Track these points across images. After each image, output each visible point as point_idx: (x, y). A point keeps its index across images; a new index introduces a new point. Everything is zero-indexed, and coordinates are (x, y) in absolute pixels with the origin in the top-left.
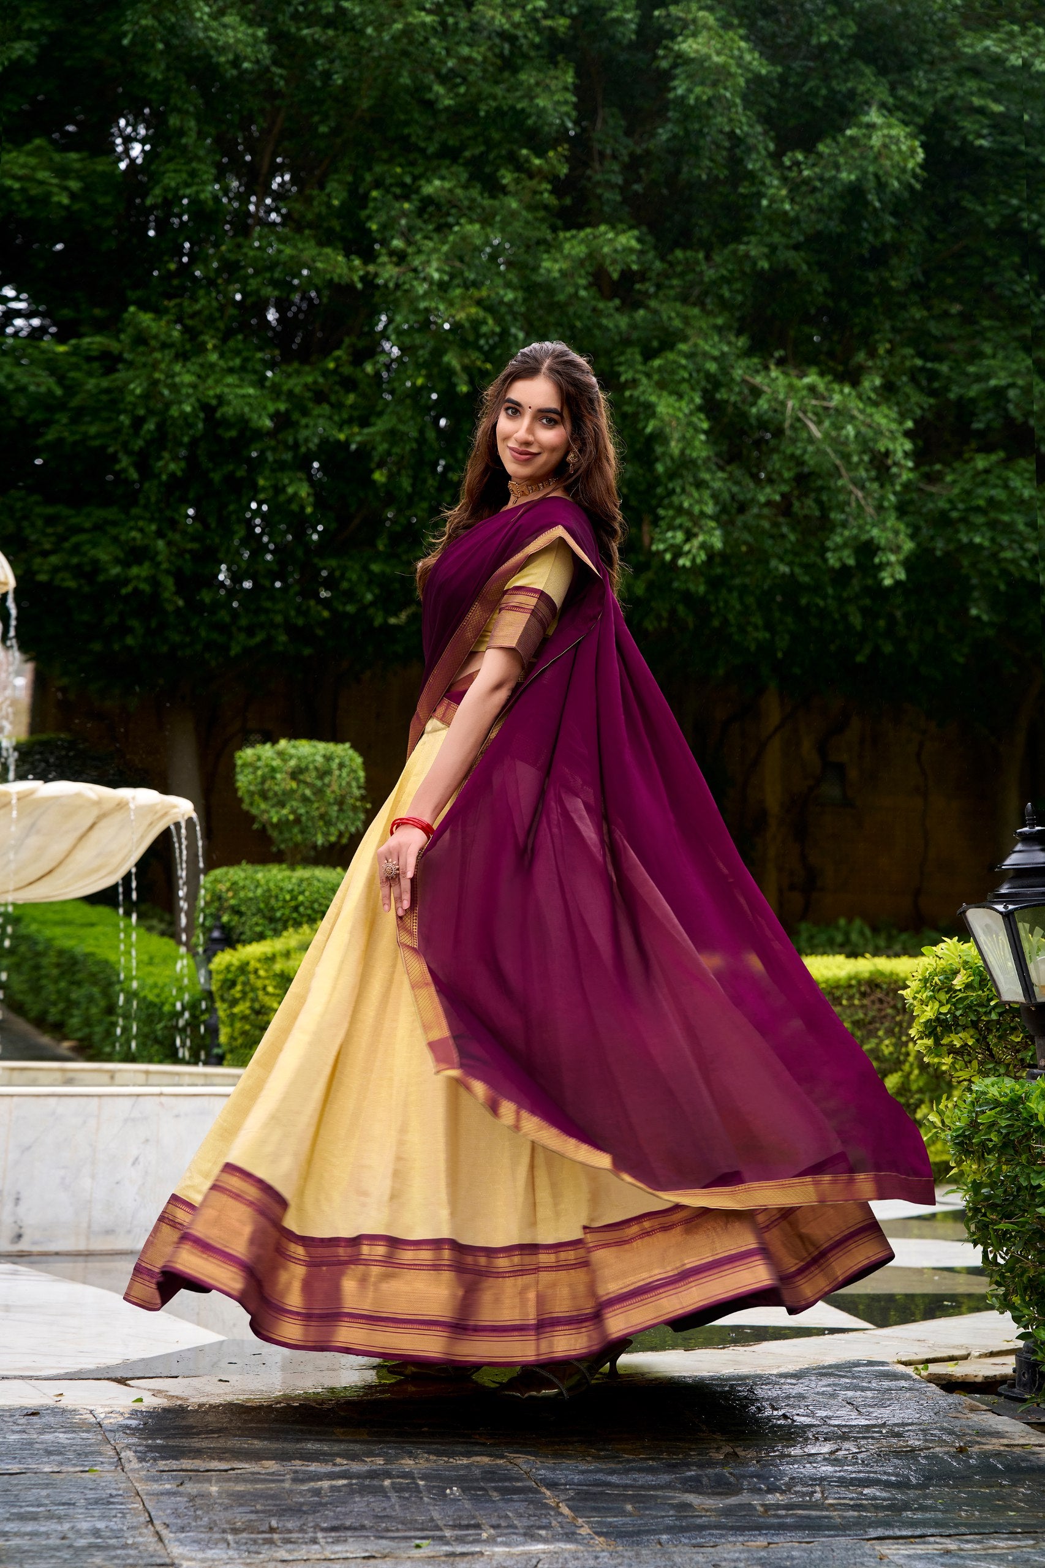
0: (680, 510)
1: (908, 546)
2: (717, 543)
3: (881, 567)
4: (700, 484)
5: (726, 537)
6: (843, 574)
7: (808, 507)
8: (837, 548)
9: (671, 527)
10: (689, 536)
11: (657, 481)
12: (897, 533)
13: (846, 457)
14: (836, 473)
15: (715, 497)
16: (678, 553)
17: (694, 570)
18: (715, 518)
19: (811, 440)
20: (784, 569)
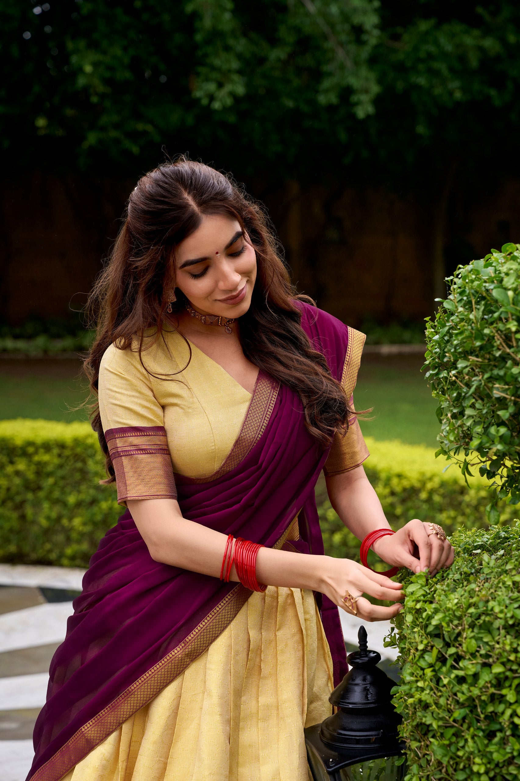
0: (213, 68)
1: (375, 89)
2: (240, 90)
3: (357, 104)
4: (227, 48)
5: (248, 85)
6: (331, 108)
7: (308, 60)
8: (326, 91)
9: (207, 80)
10: (220, 85)
11: (196, 47)
12: (367, 79)
13: (332, 26)
14: (325, 37)
15: (240, 57)
16: (212, 98)
17: (225, 109)
18: (240, 72)
19: (308, 14)
20: (290, 104)
